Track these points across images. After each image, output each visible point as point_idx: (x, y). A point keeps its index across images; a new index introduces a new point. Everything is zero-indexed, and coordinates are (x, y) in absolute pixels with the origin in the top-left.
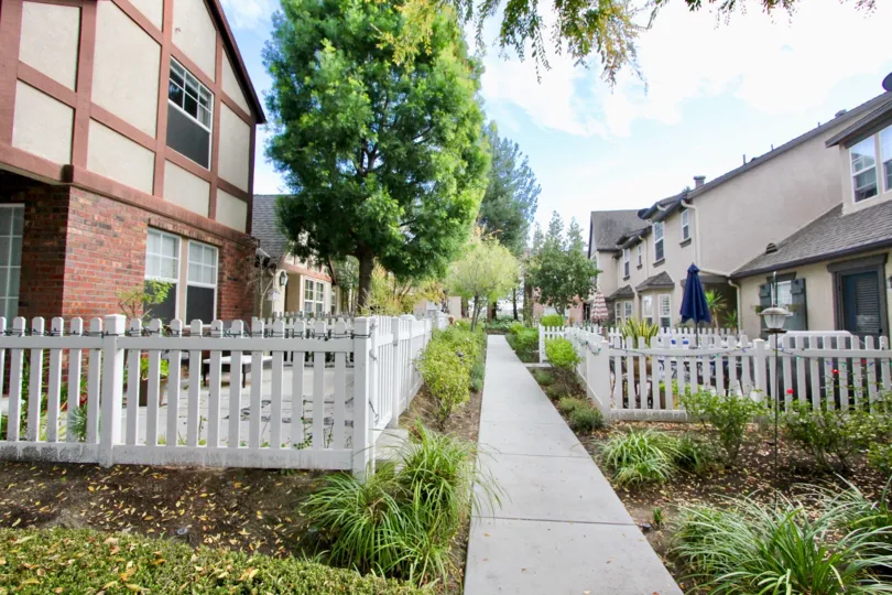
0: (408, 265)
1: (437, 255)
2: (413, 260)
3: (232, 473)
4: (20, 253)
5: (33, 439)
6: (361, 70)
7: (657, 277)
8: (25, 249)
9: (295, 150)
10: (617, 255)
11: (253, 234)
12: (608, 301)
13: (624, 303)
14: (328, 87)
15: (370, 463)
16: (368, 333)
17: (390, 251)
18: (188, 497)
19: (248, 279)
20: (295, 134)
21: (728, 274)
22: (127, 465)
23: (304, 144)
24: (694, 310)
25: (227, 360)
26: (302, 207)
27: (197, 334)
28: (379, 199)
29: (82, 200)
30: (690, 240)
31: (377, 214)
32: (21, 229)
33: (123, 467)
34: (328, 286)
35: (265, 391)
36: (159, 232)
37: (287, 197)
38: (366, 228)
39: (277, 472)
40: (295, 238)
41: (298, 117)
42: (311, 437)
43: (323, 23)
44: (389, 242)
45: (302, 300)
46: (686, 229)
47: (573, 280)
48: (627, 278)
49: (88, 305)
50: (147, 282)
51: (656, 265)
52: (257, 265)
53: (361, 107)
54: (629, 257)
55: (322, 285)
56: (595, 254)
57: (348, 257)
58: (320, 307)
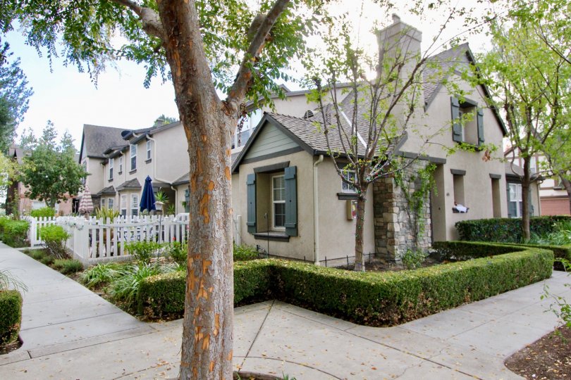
7: (131, 182)
10: (105, 162)
12: (94, 197)
13: (107, 199)
21: (171, 183)
24: (148, 204)
30: (151, 160)
46: (149, 152)
47: (64, 180)
48: (111, 180)
51: (131, 173)
54: (112, 164)
56: (85, 158)
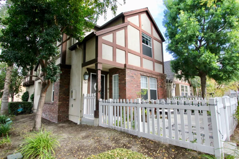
0: (222, 77)
1: (236, 71)
2: (224, 75)
3: (171, 146)
4: (118, 85)
5: (125, 127)
6: (194, 14)
8: (119, 84)
9: (175, 46)
11: (165, 74)
14: (183, 24)
15: (222, 154)
16: (215, 104)
17: (213, 73)
18: (160, 150)
19: (165, 86)
20: (174, 41)
22: (144, 138)
23: (177, 44)
25: (161, 110)
26: (178, 63)
27: (158, 103)
28: (206, 55)
29: (128, 71)
31: (206, 60)
32: (118, 80)
33: (143, 138)
34: (188, 87)
35: (172, 120)
36: (143, 76)
37: (173, 60)
38: (202, 66)
39: (186, 149)
40: (177, 73)
41: (175, 36)
42: (196, 139)
43: (179, 6)
44: (213, 70)
45: (181, 92)
49: (131, 96)
50: (141, 89)
52: (167, 82)
53: (196, 26)
55: (186, 87)
57: (195, 77)
58: (186, 94)
